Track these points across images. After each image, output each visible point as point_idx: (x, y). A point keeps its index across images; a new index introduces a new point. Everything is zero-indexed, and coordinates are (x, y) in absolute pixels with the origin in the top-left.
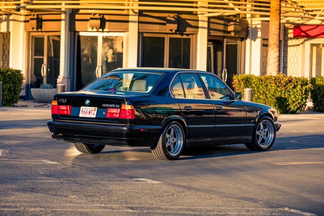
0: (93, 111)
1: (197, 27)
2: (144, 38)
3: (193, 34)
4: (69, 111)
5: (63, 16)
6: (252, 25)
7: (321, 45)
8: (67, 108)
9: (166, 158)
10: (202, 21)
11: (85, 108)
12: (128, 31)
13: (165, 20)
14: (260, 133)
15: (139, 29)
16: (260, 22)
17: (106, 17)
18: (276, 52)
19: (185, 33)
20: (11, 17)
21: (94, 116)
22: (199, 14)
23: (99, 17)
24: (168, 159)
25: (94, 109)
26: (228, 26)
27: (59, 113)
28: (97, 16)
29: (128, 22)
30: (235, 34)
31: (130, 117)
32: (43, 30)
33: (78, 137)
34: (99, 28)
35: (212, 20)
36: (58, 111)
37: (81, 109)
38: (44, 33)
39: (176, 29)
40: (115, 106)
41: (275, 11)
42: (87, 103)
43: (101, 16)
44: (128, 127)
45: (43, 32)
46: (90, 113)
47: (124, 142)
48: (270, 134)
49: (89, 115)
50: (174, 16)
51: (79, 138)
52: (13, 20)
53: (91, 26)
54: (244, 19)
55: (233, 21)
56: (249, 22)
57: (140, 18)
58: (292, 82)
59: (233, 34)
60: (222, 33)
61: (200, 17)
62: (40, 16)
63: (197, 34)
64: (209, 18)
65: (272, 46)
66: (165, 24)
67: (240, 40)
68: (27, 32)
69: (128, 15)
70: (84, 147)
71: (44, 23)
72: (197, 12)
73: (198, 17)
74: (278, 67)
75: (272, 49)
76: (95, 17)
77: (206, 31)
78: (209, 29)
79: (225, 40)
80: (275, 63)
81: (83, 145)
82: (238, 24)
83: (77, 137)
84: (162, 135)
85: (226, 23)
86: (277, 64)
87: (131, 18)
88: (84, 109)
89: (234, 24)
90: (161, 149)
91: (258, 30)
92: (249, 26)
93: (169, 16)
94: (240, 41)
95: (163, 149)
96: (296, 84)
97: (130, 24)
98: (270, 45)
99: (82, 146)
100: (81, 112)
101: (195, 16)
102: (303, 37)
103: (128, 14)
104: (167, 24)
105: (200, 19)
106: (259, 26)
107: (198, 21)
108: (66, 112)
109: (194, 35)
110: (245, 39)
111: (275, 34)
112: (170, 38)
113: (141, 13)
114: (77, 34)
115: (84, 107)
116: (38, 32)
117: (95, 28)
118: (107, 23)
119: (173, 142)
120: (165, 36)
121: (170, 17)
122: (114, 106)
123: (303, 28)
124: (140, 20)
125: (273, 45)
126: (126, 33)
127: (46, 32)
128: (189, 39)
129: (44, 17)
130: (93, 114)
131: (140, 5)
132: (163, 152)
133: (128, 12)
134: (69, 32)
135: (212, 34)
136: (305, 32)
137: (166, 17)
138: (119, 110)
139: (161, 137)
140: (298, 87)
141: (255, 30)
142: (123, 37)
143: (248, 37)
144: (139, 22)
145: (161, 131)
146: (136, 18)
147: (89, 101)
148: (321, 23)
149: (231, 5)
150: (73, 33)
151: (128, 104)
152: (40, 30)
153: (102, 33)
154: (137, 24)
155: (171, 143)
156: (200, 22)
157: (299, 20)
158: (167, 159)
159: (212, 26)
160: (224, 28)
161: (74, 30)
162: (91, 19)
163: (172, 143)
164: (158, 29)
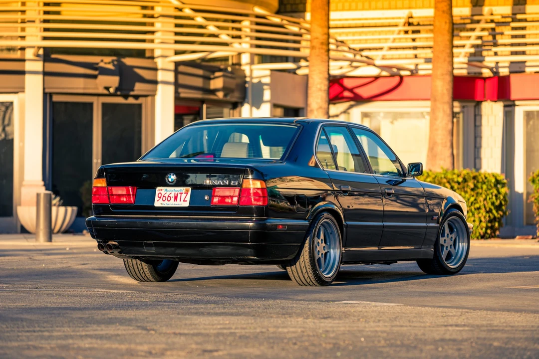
0: (184, 195)
1: (155, 82)
2: (53, 104)
3: (146, 96)
4: (132, 196)
6: (251, 78)
7: (382, 115)
8: (128, 191)
9: (314, 282)
10: (163, 69)
11: (166, 190)
12: (23, 92)
13: (96, 69)
14: (445, 240)
15: (46, 86)
16: (268, 73)
19: (132, 93)
21: (187, 204)
22: (158, 57)
24: (318, 283)
25: (184, 192)
26: (210, 79)
27: (110, 202)
29: (23, 73)
30: (225, 95)
31: (261, 203)
33: (152, 246)
35: (182, 68)
36: (109, 197)
37: (157, 193)
39: (117, 85)
40: (230, 182)
41: (320, 46)
42: (170, 180)
44: (254, 221)
46: (176, 198)
47: (249, 250)
48: (459, 242)
49: (175, 203)
50: (113, 61)
51: (154, 248)
54: (237, 67)
55: (220, 70)
56: (247, 73)
57: (46, 64)
59: (220, 95)
60: (201, 92)
61: (160, 63)
63: (154, 96)
64: (177, 64)
66: (95, 77)
67: (230, 106)
69: (24, 60)
70: (144, 268)
72: (152, 50)
73: (156, 63)
77: (171, 89)
78: (177, 85)
79: (205, 106)
81: (144, 264)
82: (229, 75)
83: (150, 245)
84: (308, 238)
85: (207, 74)
87: (28, 66)
88: (163, 192)
89: (223, 76)
90: (307, 265)
91: (265, 87)
92: (248, 79)
93: (102, 61)
94: (231, 109)
95: (311, 264)
97: (28, 77)
99: (140, 267)
100: (157, 198)
101: (150, 61)
102: (349, 99)
103: (22, 58)
104: (102, 78)
105: (160, 66)
106: (267, 80)
107: (156, 69)
108: (125, 200)
109: (149, 99)
110: (239, 105)
112: (104, 105)
113: (48, 55)
115: (163, 188)
119: (324, 252)
120: (94, 100)
121: (106, 63)
122: (227, 183)
123: (348, 83)
124: (47, 70)
126: (20, 95)
128: (140, 106)
130: (184, 201)
132: (312, 269)
133: (24, 55)
135: (182, 95)
136: (351, 90)
137: (97, 64)
138: (237, 191)
139: (307, 241)
141: (259, 87)
142: (12, 103)
143: (246, 100)
144: (45, 74)
145: (308, 231)
146: (38, 66)
147: (174, 176)
148: (380, 74)
149: (224, 38)
151: (253, 179)
154: (40, 77)
155: (320, 254)
156: (160, 73)
157: (341, 68)
158: (316, 284)
159: (183, 80)
160: (204, 83)
163: (322, 254)
164: (82, 86)
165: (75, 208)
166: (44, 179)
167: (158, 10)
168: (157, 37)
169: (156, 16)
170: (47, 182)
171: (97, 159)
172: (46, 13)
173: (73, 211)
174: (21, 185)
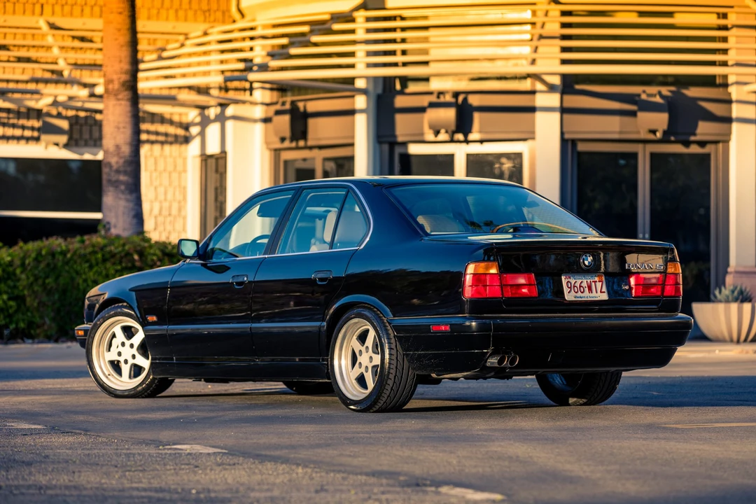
1: (728, 120)
2: (578, 156)
3: (716, 142)
5: (360, 102)
10: (739, 102)
12: (533, 138)
13: (636, 103)
15: (565, 130)
17: (474, 100)
19: (692, 138)
20: (230, 111)
22: (732, 84)
23: (453, 100)
28: (448, 98)
29: (532, 110)
32: (310, 143)
34: (454, 133)
38: (316, 153)
39: (665, 127)
43: (461, 98)
45: (311, 148)
50: (659, 92)
52: (235, 118)
53: (431, 127)
57: (566, 97)
61: (734, 92)
62: (301, 105)
63: (727, 142)
66: (633, 114)
68: (271, 150)
69: (534, 93)
71: (312, 122)
72: (725, 77)
73: (730, 94)
76: (442, 99)
87: (542, 100)
93: (644, 92)
97: (539, 117)
101: (722, 90)
103: (532, 89)
104: (640, 114)
105: (734, 97)
107: (729, 102)
109: (721, 145)
112: (653, 155)
113: (569, 85)
114: (398, 150)
116: (298, 148)
117: (443, 131)
118: (477, 116)
120: (638, 148)
121: (650, 95)
124: (566, 105)
126: (529, 143)
127: (321, 147)
128: (708, 156)
129: (312, 107)
131: (564, 62)
133: (534, 85)
134: (377, 146)
137: (638, 96)
142: (520, 155)
144: (564, 110)
146: (554, 100)
150: (386, 147)
152: (301, 143)
153: (464, 145)
154: (557, 116)
156: (734, 106)
161: (391, 139)
162: (432, 105)
164: (617, 129)
167: (732, 19)
168: (731, 57)
169: (729, 26)
172: (564, 25)
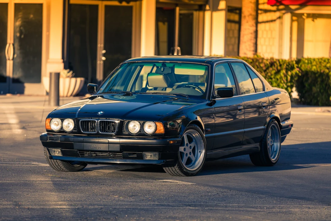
2: (70, 6)
18: (253, 25)
58: (274, 66)
65: (247, 18)
74: (255, 46)
75: (247, 22)
80: (251, 40)
86: (254, 41)
96: (279, 68)
98: (245, 17)
109: (138, 2)
111: (251, 2)
112: (106, 6)
125: (249, 16)
140: (282, 71)
142: (41, 4)
165: (83, 79)
166: (63, 58)
170: (65, 60)
171: (101, 44)
173: (81, 81)
174: (47, 62)
